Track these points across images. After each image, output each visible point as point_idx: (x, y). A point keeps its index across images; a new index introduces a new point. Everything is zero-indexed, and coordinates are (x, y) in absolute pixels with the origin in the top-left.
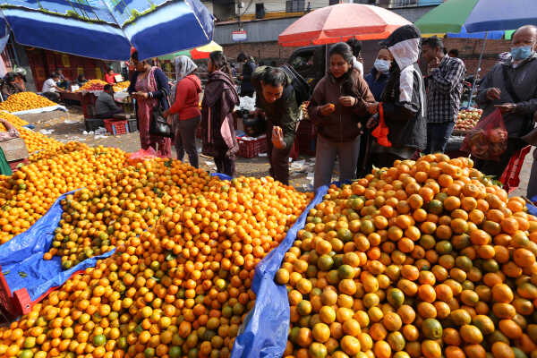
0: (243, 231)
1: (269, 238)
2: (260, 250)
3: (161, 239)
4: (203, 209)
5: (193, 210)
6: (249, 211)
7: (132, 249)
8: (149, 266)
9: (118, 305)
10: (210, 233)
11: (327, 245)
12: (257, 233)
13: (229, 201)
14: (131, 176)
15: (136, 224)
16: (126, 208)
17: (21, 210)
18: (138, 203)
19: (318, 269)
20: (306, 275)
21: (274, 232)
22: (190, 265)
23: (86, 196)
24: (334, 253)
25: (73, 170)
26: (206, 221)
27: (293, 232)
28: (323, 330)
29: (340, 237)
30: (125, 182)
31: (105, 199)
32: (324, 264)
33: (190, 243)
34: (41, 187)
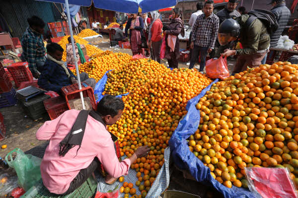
0: (183, 88)
1: (194, 93)
2: (189, 97)
3: (149, 89)
4: (166, 79)
5: (162, 79)
6: (186, 81)
7: (137, 92)
8: (144, 99)
9: (132, 111)
10: (169, 88)
11: (220, 96)
12: (189, 90)
13: (178, 76)
14: (134, 65)
15: (136, 84)
16: (132, 78)
17: (94, 76)
18: (137, 76)
19: (214, 106)
20: (208, 107)
21: (196, 91)
22: (160, 100)
23: (116, 72)
24: (221, 100)
25: (111, 62)
26: (168, 83)
27: (204, 91)
28: (214, 126)
29: (226, 94)
30: (131, 67)
31: (123, 73)
32: (217, 103)
33: (161, 91)
34: (100, 67)
